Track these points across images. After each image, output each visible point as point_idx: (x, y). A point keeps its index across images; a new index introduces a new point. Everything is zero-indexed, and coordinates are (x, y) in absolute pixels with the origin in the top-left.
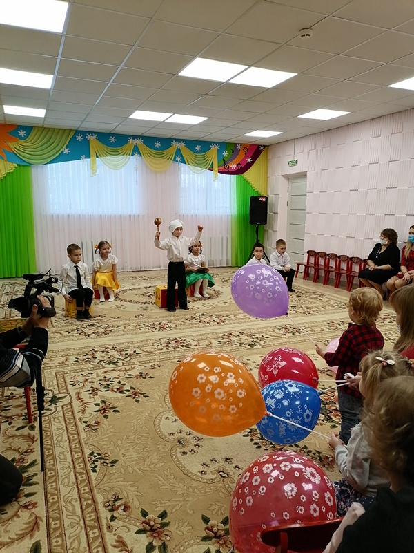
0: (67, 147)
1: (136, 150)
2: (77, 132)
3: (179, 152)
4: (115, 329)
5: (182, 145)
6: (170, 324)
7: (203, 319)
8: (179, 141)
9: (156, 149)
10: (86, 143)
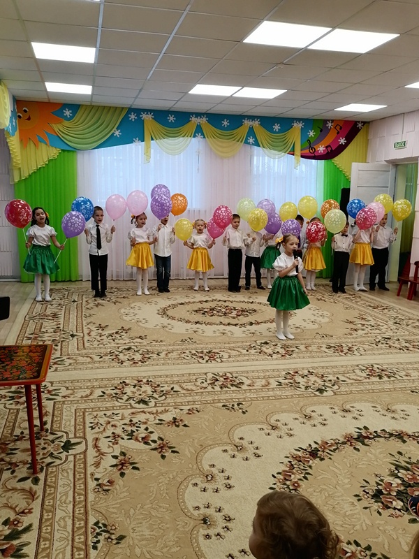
0: (117, 129)
1: (199, 131)
2: (131, 110)
3: (251, 132)
4: (155, 356)
5: (256, 123)
6: (222, 353)
7: (264, 349)
8: (252, 118)
9: (223, 128)
10: (140, 122)
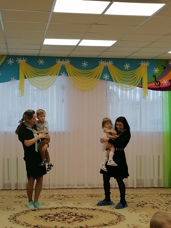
1: (63, 71)
2: (9, 57)
3: (106, 70)
5: (110, 64)
9: (83, 68)
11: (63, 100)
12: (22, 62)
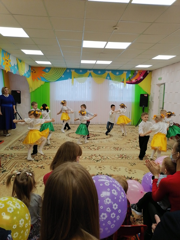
0: (63, 75)
1: (90, 75)
2: (67, 69)
3: (108, 75)
5: (110, 72)
9: (99, 74)
11: (90, 88)
12: (73, 71)
